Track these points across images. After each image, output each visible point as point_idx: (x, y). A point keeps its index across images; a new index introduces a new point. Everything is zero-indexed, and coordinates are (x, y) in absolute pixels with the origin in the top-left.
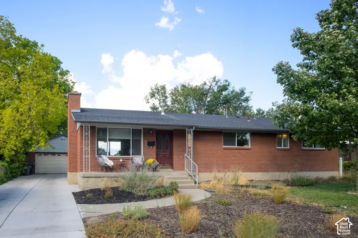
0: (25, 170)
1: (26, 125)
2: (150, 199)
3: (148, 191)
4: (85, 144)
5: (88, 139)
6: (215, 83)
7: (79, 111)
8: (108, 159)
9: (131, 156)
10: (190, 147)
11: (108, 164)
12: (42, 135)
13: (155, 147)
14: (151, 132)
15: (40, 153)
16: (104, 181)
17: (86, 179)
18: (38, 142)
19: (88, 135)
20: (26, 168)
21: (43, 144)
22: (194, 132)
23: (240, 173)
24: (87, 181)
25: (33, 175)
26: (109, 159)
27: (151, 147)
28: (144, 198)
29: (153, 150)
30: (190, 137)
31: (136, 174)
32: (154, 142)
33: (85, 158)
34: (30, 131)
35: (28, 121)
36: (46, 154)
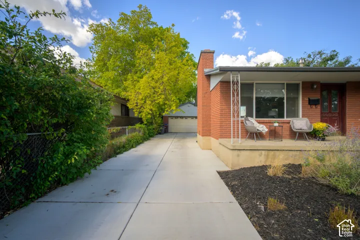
0: (161, 130)
1: (160, 91)
4: (233, 101)
9: (285, 119)
11: (260, 130)
12: (173, 101)
13: (319, 107)
14: (315, 87)
15: (172, 117)
16: (263, 156)
17: (236, 152)
18: (170, 106)
19: (237, 88)
20: (161, 128)
21: (174, 108)
24: (238, 156)
25: (166, 134)
27: (314, 107)
29: (317, 110)
32: (318, 100)
33: (234, 121)
34: (163, 96)
35: (162, 87)
36: (177, 117)
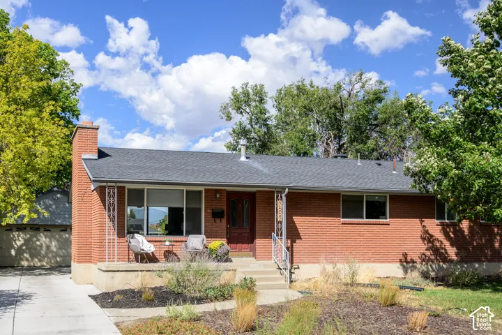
2: (209, 302)
3: (206, 290)
5: (114, 210)
6: (360, 84)
7: (96, 157)
8: (145, 242)
9: (185, 235)
10: (281, 222)
11: (146, 249)
13: (224, 221)
14: (218, 195)
16: (140, 278)
17: (110, 274)
19: (113, 203)
21: (26, 211)
22: (289, 196)
23: (358, 265)
24: (113, 278)
26: (148, 241)
27: (218, 220)
28: (200, 300)
29: (222, 225)
30: (281, 206)
31: (190, 266)
32: (223, 212)
33: (109, 239)
34: (3, 189)
